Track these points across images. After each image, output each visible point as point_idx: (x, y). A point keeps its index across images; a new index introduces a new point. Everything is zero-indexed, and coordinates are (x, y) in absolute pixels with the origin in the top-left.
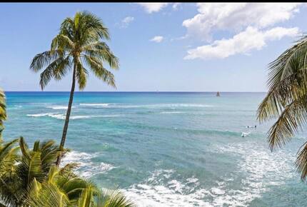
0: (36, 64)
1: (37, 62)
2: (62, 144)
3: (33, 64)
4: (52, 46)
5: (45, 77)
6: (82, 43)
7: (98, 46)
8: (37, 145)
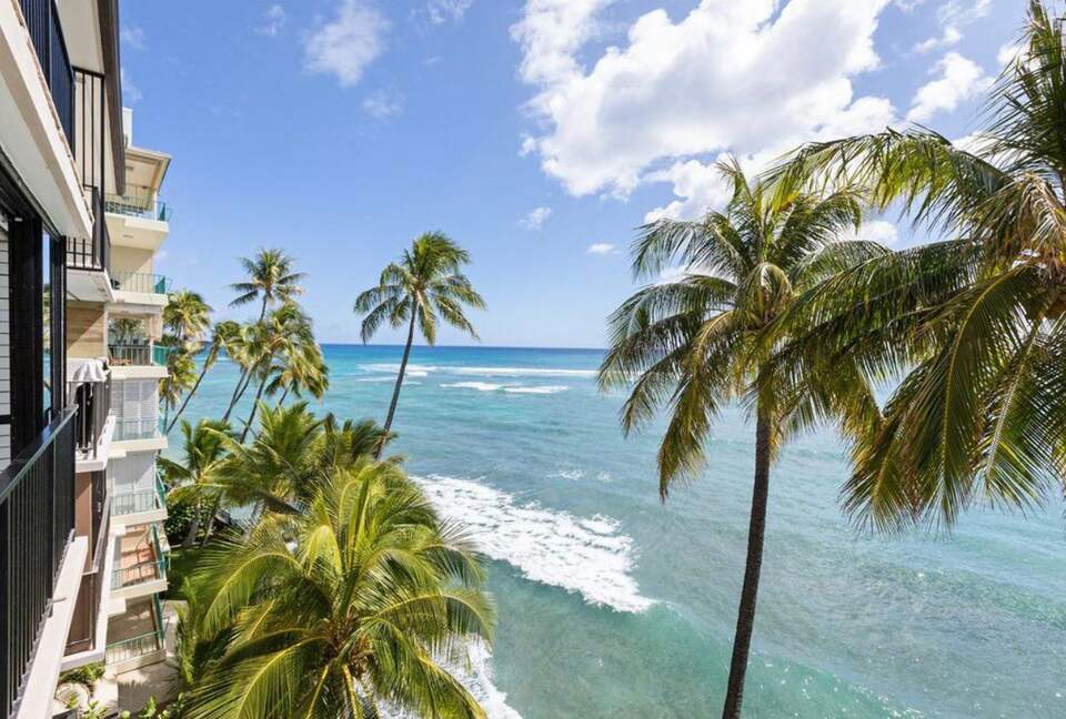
0: (361, 304)
1: (363, 301)
2: (388, 425)
3: (358, 303)
4: (382, 281)
5: (369, 325)
6: (427, 277)
7: (451, 281)
8: (347, 426)
